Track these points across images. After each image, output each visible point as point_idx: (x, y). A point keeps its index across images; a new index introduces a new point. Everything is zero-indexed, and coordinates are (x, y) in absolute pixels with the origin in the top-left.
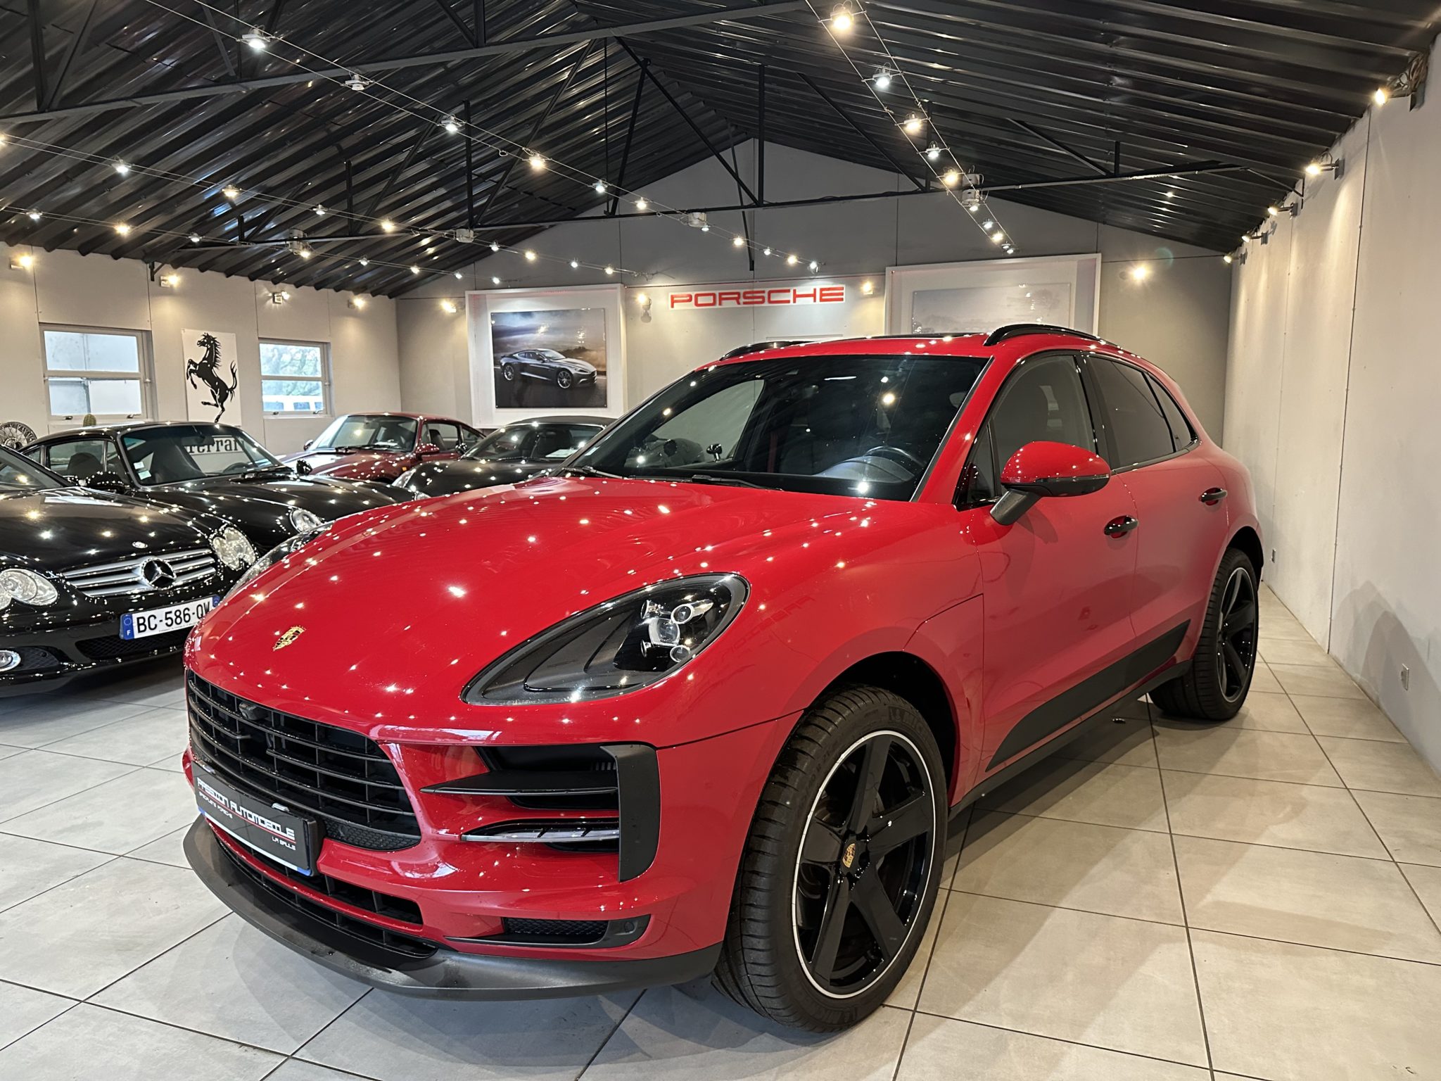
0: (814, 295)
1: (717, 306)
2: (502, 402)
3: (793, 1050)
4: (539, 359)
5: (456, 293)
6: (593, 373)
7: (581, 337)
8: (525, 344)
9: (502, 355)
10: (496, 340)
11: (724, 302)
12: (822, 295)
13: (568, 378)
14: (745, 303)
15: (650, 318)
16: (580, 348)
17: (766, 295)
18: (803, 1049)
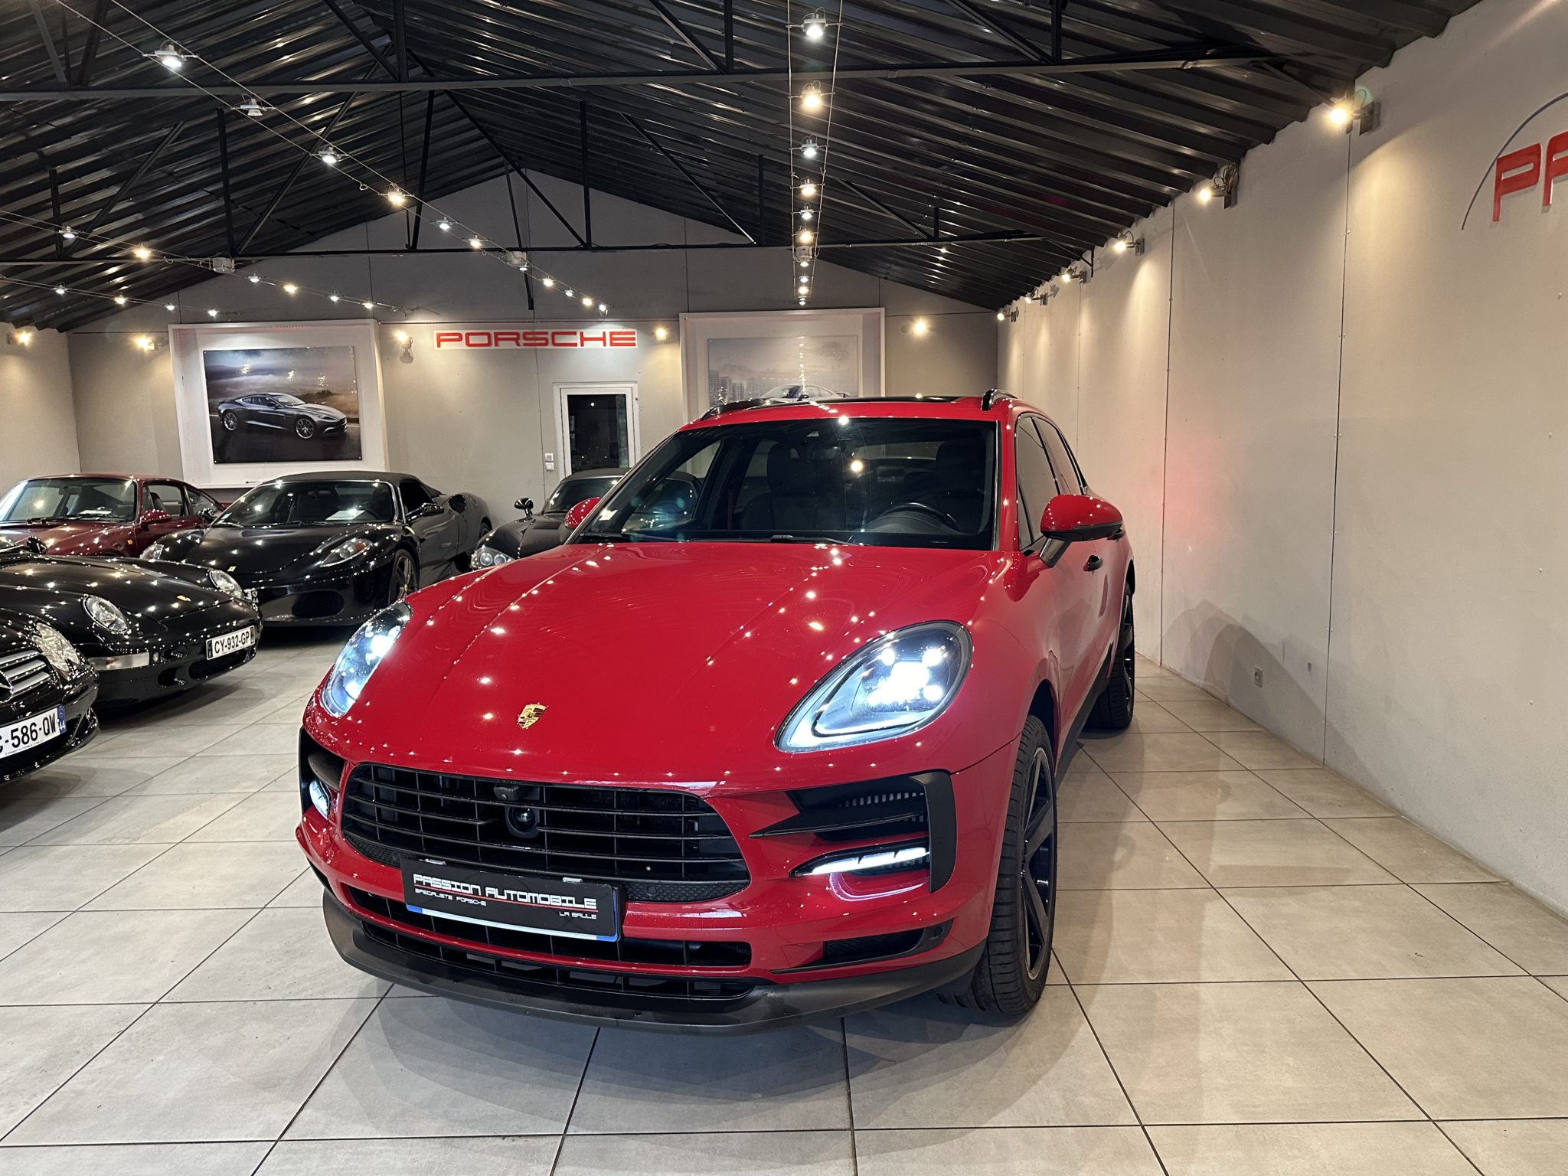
0: (603, 339)
1: (493, 347)
2: (222, 456)
3: (1003, 1032)
4: (270, 405)
5: (158, 326)
6: (342, 421)
7: (322, 382)
8: (251, 387)
9: (221, 400)
10: (213, 382)
11: (500, 342)
12: (612, 339)
13: (310, 427)
14: (525, 345)
15: (412, 358)
16: (324, 391)
17: (549, 337)
18: (1009, 1030)
